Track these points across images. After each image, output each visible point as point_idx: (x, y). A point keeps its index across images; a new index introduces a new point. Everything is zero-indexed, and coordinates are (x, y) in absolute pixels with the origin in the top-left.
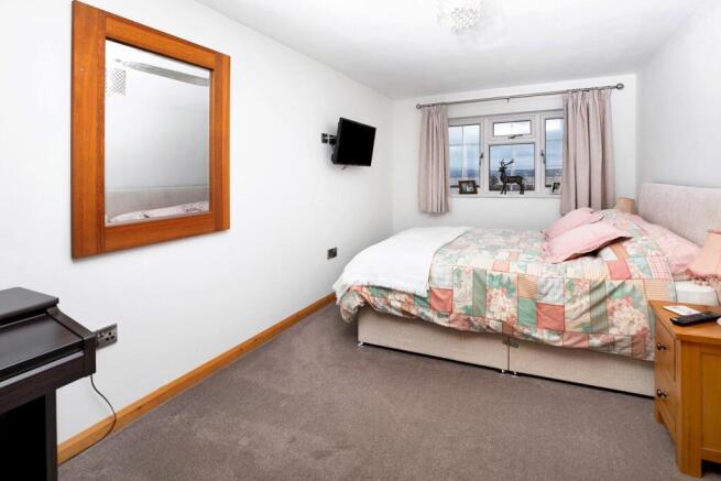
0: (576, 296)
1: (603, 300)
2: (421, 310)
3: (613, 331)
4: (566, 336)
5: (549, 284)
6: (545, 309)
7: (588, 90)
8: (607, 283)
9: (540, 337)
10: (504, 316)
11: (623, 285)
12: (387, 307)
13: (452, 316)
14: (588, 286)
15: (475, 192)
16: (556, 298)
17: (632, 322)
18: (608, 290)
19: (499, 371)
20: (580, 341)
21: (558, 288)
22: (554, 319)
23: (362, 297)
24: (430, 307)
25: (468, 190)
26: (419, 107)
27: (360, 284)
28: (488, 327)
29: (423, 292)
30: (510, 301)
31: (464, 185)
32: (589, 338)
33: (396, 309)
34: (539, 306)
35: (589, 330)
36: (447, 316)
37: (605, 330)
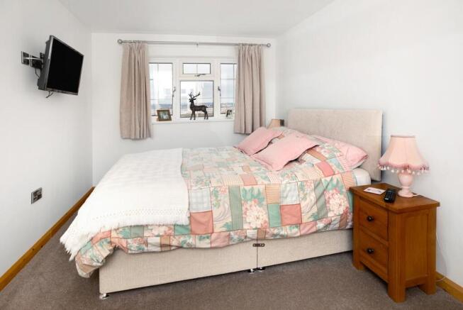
0: (306, 194)
1: (323, 194)
2: (182, 239)
3: (330, 214)
4: (302, 226)
5: (288, 188)
6: (286, 209)
7: (252, 45)
8: (323, 180)
9: (286, 233)
10: (258, 224)
11: (332, 180)
12: (144, 246)
13: (214, 236)
14: (313, 185)
15: (170, 119)
16: (294, 198)
17: (340, 205)
18: (325, 185)
19: (249, 271)
20: (312, 228)
21: (295, 190)
22: (295, 216)
23: (111, 243)
24: (192, 233)
25: (165, 117)
26: (121, 42)
27: (107, 229)
28: (246, 237)
29: (184, 220)
30: (261, 209)
31: (161, 114)
32: (316, 224)
33: (154, 245)
34: (281, 207)
35: (317, 218)
36: (208, 238)
37: (325, 216)
